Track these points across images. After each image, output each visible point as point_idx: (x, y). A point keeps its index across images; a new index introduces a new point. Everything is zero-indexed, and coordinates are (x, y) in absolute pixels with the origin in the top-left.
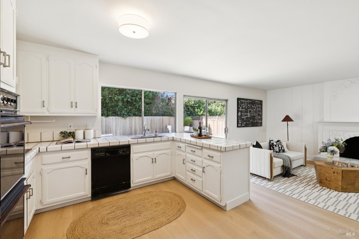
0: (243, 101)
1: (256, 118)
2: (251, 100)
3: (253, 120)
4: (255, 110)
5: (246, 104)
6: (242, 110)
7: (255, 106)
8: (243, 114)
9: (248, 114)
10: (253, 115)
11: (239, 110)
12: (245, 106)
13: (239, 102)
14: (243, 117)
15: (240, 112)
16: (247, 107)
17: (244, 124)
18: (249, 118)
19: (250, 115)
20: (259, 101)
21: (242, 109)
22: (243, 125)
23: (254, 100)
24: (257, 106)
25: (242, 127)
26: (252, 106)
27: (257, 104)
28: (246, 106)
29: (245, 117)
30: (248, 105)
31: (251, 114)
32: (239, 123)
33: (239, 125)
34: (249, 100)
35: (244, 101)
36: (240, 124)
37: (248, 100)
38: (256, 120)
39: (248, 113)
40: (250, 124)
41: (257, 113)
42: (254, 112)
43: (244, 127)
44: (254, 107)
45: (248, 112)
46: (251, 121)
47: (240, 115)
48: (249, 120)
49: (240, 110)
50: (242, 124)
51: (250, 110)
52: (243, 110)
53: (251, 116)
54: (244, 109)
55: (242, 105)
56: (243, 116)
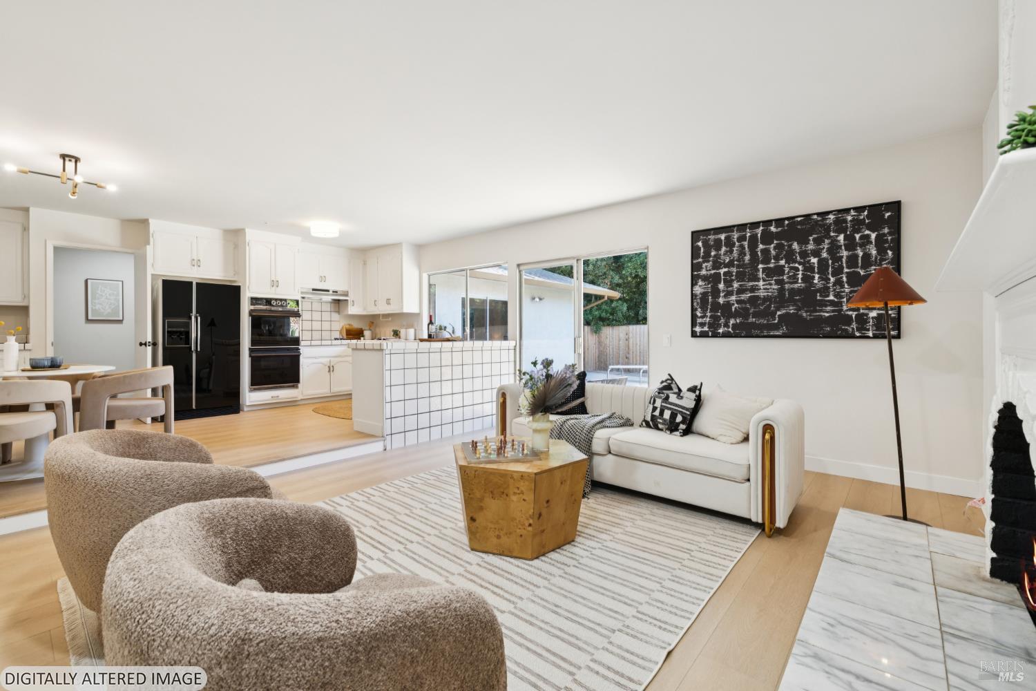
0: (723, 237)
1: (831, 298)
2: (779, 222)
3: (799, 309)
4: (814, 260)
5: (746, 244)
6: (713, 272)
7: (818, 241)
8: (721, 286)
9: (761, 283)
10: (800, 285)
11: (699, 277)
12: (735, 254)
13: (700, 244)
14: (721, 300)
15: (700, 283)
16: (747, 258)
17: (726, 325)
18: (766, 299)
19: (776, 287)
20: (859, 209)
21: (717, 265)
22: (721, 331)
23: (808, 216)
24: (841, 237)
25: (715, 335)
26: (790, 246)
27: (843, 230)
28: (742, 253)
29: (733, 298)
30: (761, 246)
31: (778, 282)
32: (699, 320)
33: (698, 329)
34: (767, 223)
35: (727, 238)
36: (702, 325)
37: (755, 225)
38: (829, 308)
39: (758, 280)
40: (776, 327)
41: (838, 272)
42: (809, 268)
43: (726, 335)
44: (811, 246)
45: (761, 275)
46: (779, 313)
47: (704, 295)
48: (769, 306)
49: (703, 272)
50: (714, 325)
51: (772, 265)
52: (722, 271)
53: (781, 290)
54: (730, 264)
55: (713, 253)
56: (722, 294)
